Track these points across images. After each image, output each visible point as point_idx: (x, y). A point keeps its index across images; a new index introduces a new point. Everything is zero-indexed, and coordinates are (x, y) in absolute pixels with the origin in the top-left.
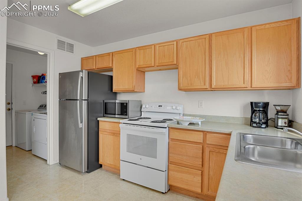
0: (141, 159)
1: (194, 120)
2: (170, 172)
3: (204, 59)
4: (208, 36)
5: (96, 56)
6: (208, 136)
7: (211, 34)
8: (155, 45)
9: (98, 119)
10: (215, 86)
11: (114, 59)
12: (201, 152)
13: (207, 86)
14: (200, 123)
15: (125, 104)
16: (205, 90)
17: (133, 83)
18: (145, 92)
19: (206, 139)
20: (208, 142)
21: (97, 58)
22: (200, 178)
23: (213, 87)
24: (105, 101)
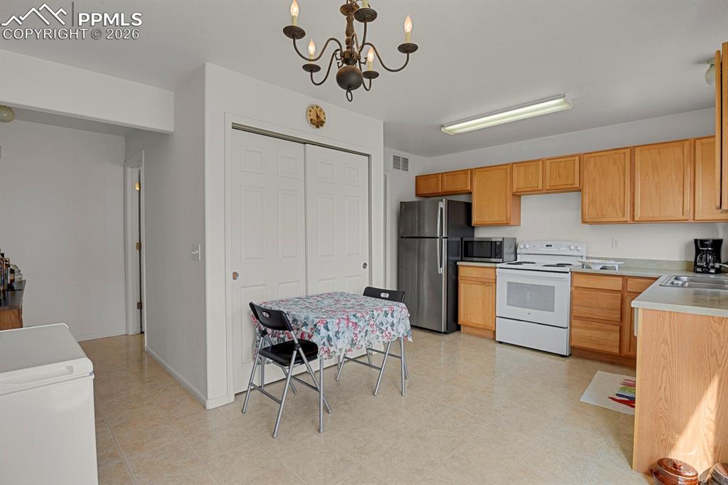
0: (529, 314)
1: (609, 264)
2: (573, 330)
3: (622, 181)
4: (629, 150)
5: (442, 174)
6: (630, 281)
7: (634, 147)
8: (543, 161)
9: (458, 263)
10: (640, 218)
11: (475, 178)
12: (620, 302)
13: (628, 218)
14: (617, 267)
15: (498, 244)
16: (626, 222)
17: (506, 213)
18: (520, 225)
19: (627, 286)
20: (629, 290)
21: (445, 177)
22: (617, 335)
23: (636, 219)
24: (465, 239)
